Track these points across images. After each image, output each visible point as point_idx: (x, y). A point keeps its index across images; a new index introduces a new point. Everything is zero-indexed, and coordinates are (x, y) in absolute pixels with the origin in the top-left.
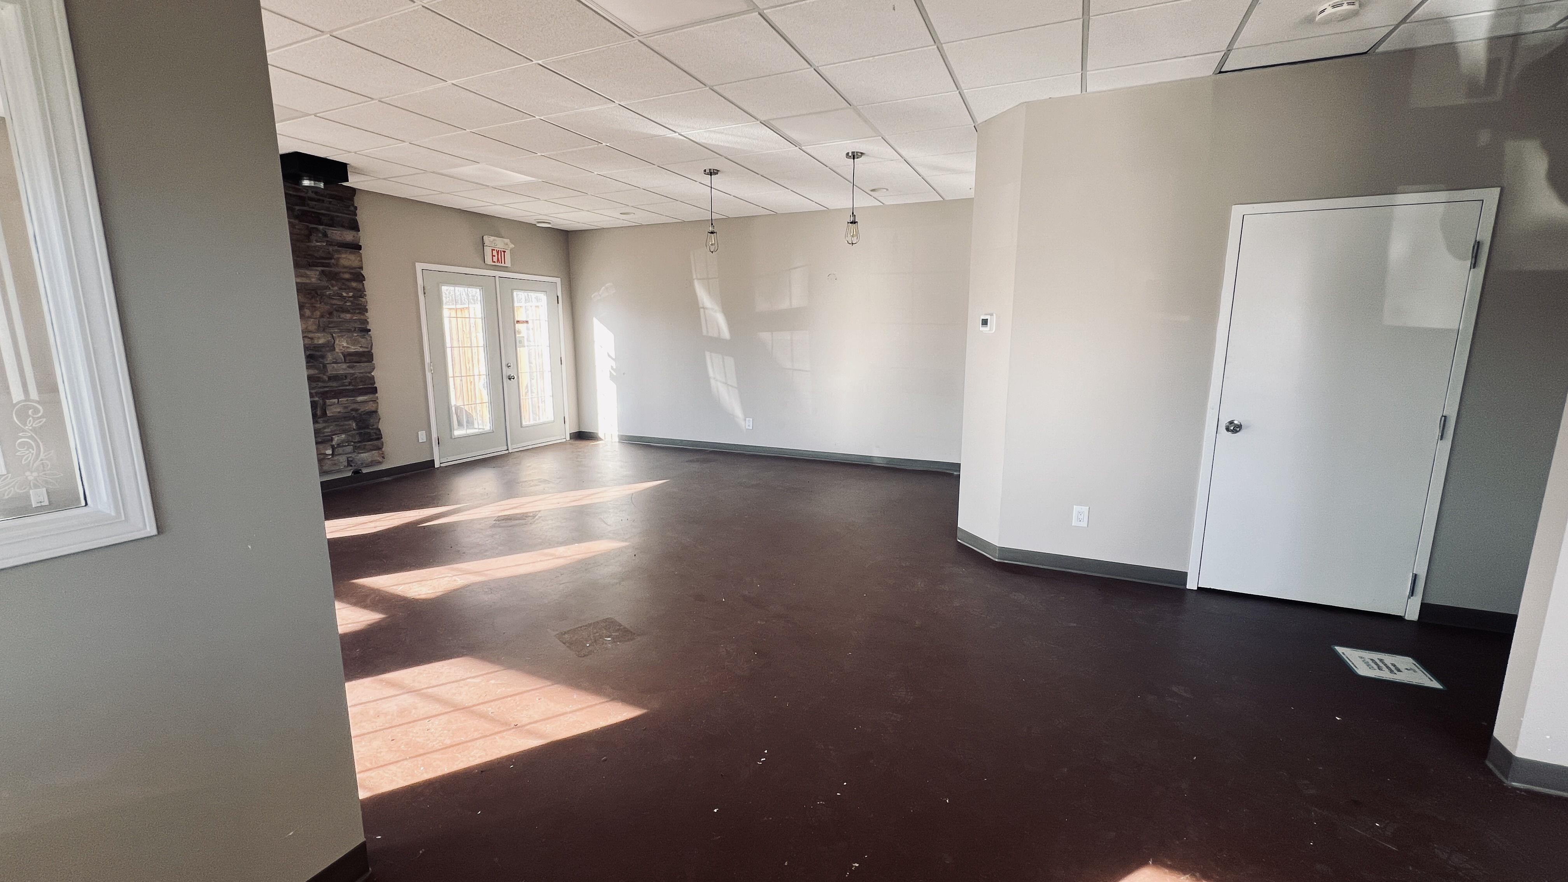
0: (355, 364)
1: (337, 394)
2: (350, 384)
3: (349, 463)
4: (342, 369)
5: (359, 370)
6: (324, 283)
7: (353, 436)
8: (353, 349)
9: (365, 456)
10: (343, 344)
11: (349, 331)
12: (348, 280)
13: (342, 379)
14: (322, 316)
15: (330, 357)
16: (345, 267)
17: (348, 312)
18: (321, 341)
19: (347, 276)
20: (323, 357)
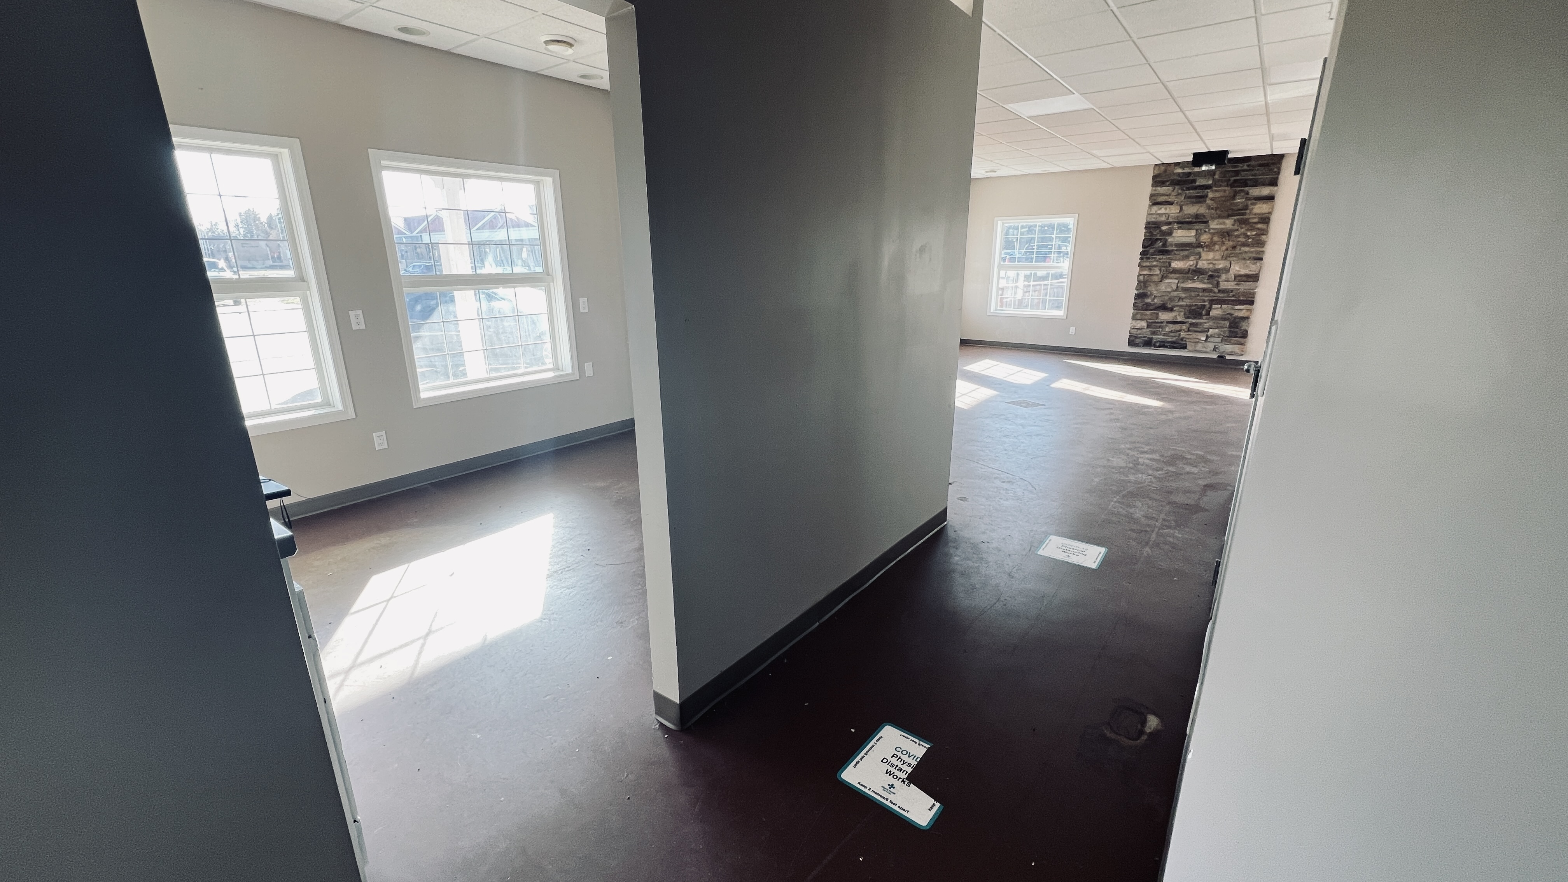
0: (1241, 283)
1: (1221, 302)
2: (1233, 296)
3: (1215, 349)
4: (1231, 285)
5: (1244, 287)
6: (1236, 227)
7: (1224, 332)
8: (1243, 272)
9: (1228, 348)
10: (1237, 268)
11: (1244, 259)
12: (1256, 223)
13: (1227, 292)
14: (1227, 249)
15: (1224, 277)
16: (1255, 214)
17: (1248, 246)
18: (1220, 266)
19: (1256, 220)
20: (1219, 277)
